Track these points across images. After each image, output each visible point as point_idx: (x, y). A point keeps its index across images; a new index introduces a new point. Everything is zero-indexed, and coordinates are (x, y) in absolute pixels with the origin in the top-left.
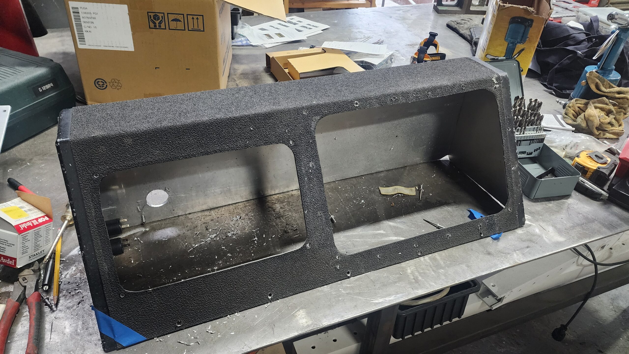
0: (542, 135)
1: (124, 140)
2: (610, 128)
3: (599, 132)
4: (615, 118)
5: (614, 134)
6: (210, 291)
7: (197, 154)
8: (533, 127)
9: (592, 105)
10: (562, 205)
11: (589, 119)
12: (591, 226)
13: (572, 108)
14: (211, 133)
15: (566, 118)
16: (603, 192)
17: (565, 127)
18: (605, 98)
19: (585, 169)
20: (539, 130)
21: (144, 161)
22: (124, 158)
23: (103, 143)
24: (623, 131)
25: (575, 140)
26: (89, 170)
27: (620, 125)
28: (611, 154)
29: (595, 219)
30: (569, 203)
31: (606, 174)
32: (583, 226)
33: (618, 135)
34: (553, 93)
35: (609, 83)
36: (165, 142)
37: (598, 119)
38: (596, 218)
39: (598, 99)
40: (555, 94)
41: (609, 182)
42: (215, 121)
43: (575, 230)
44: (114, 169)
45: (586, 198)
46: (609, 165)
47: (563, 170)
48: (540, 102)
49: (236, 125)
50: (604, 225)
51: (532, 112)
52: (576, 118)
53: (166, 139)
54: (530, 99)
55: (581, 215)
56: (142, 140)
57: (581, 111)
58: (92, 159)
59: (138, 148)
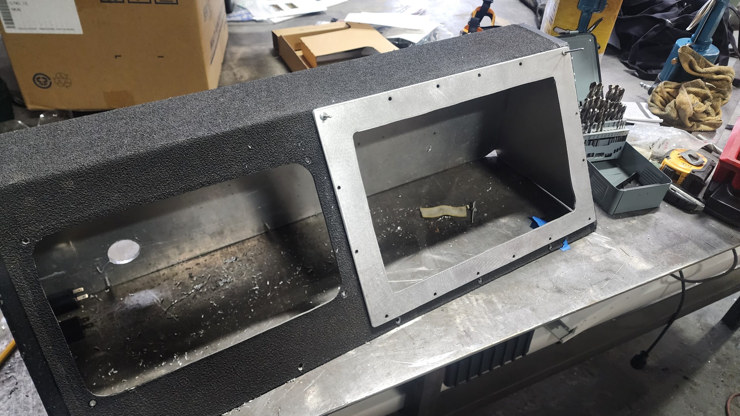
0: (623, 131)
1: (61, 183)
2: (705, 118)
3: (693, 123)
4: (711, 106)
5: (710, 125)
6: (219, 375)
7: (176, 191)
8: (613, 121)
9: (685, 90)
10: (648, 221)
11: (680, 108)
12: (683, 247)
13: (659, 94)
14: (193, 160)
15: (652, 106)
16: (698, 202)
17: (650, 118)
18: (700, 79)
19: (677, 173)
20: (621, 125)
21: (97, 211)
22: (65, 210)
23: (29, 192)
24: (721, 121)
25: (665, 137)
26: (13, 234)
27: (717, 114)
28: (706, 152)
29: (688, 238)
30: (657, 217)
31: (701, 179)
32: (674, 247)
33: (716, 126)
34: (636, 73)
35: (705, 61)
36: (126, 180)
37: (692, 107)
38: (690, 237)
39: (692, 81)
40: (638, 75)
41: (705, 188)
42: (195, 142)
43: (664, 254)
44: (53, 228)
45: (677, 210)
46: (706, 167)
47: (649, 175)
48: (622, 89)
49: (228, 144)
50: (700, 246)
51: (612, 103)
52: (665, 107)
53: (126, 176)
54: (609, 86)
55: (672, 232)
56: (89, 181)
57: (670, 98)
58: (15, 217)
59: (86, 193)
